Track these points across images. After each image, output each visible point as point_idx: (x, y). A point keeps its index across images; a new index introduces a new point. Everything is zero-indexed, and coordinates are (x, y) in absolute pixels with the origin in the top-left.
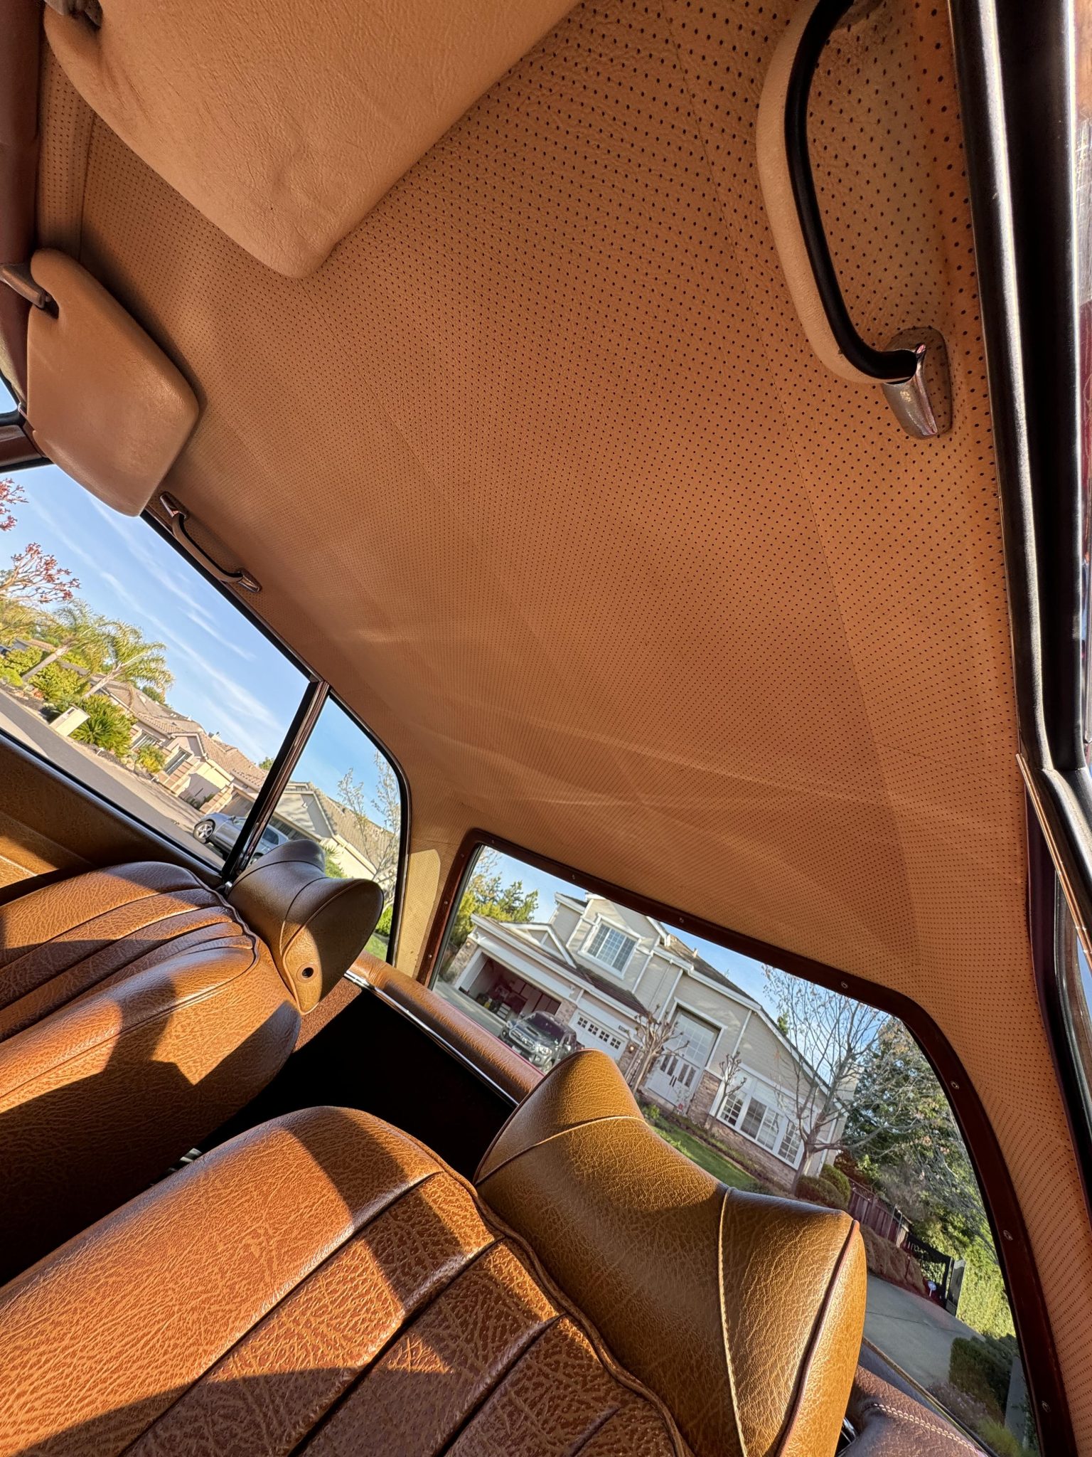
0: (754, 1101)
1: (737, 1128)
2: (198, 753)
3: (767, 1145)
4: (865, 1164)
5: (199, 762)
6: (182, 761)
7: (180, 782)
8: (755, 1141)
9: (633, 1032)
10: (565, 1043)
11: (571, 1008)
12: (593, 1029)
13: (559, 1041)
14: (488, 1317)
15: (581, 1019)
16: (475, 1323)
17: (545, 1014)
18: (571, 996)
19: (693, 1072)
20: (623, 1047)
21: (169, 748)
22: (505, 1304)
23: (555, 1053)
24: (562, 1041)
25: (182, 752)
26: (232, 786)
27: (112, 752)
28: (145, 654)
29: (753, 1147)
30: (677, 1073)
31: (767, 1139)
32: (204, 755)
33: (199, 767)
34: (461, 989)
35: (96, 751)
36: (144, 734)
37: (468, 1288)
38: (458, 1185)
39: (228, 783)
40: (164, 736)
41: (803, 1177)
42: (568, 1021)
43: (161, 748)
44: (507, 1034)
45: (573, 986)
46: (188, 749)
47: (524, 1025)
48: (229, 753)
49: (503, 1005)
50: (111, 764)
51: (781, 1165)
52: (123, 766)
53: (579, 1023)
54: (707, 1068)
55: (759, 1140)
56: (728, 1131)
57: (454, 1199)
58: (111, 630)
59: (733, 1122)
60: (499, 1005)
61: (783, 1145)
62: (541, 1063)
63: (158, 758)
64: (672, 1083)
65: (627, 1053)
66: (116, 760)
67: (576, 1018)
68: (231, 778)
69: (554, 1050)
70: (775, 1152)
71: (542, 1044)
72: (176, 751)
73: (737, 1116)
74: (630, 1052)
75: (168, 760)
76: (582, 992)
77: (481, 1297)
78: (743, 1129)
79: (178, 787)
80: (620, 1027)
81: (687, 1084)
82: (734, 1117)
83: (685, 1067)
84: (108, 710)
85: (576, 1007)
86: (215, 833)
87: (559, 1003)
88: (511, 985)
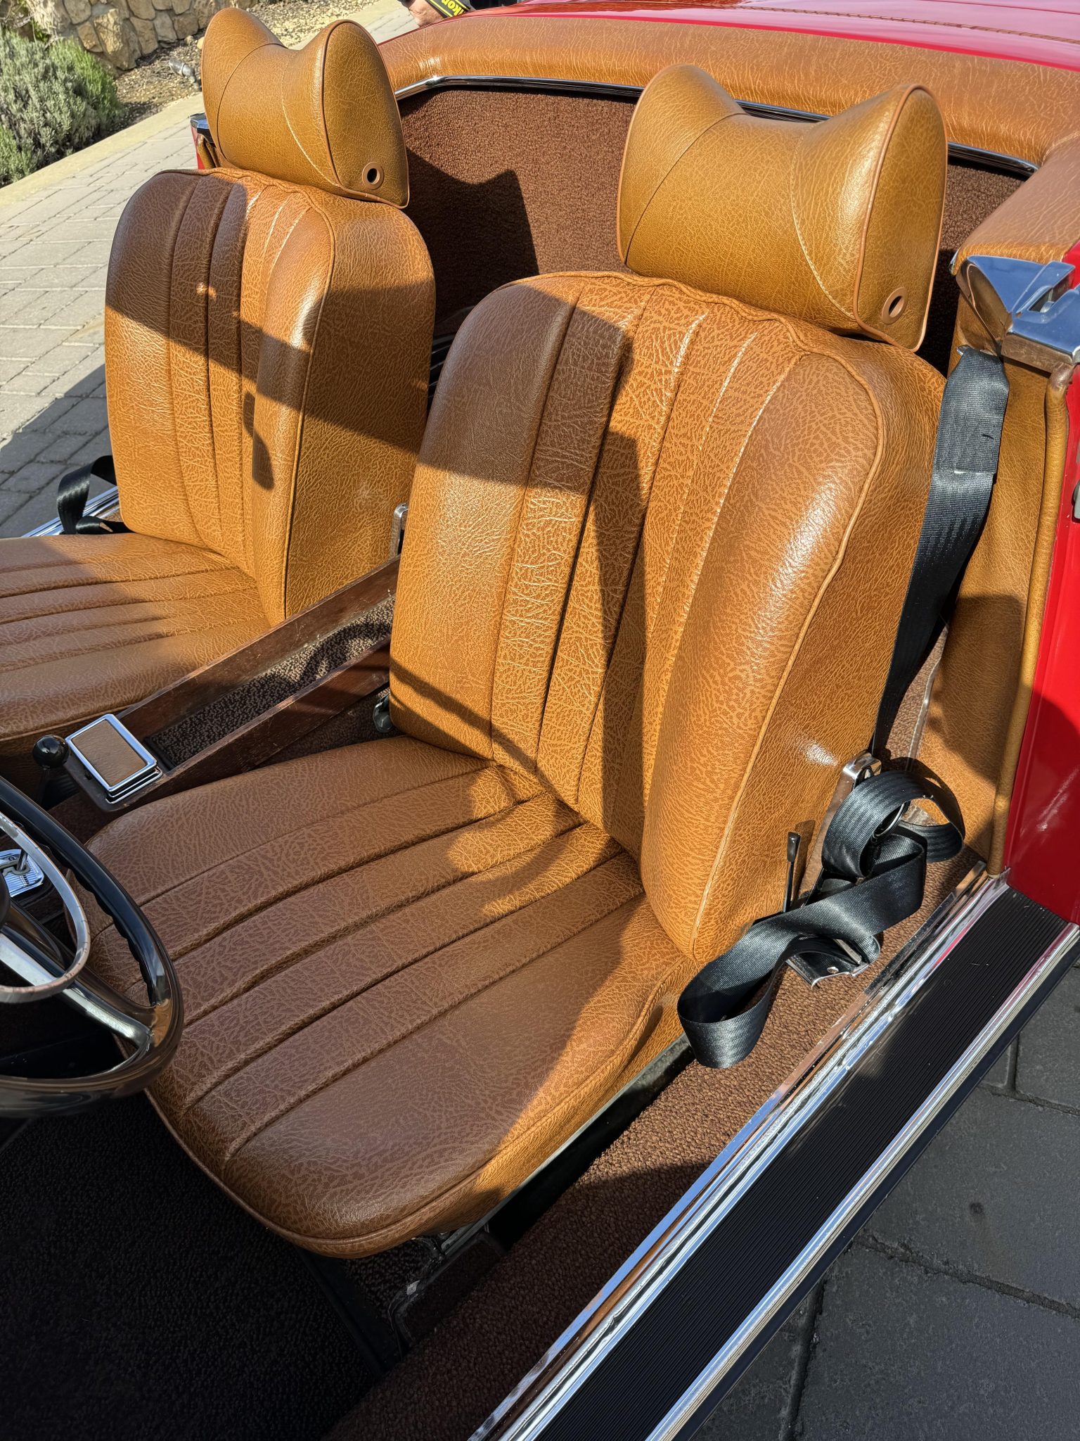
14: (663, 343)
16: (657, 351)
22: (670, 329)
37: (643, 337)
38: (606, 281)
57: (607, 293)
77: (654, 336)
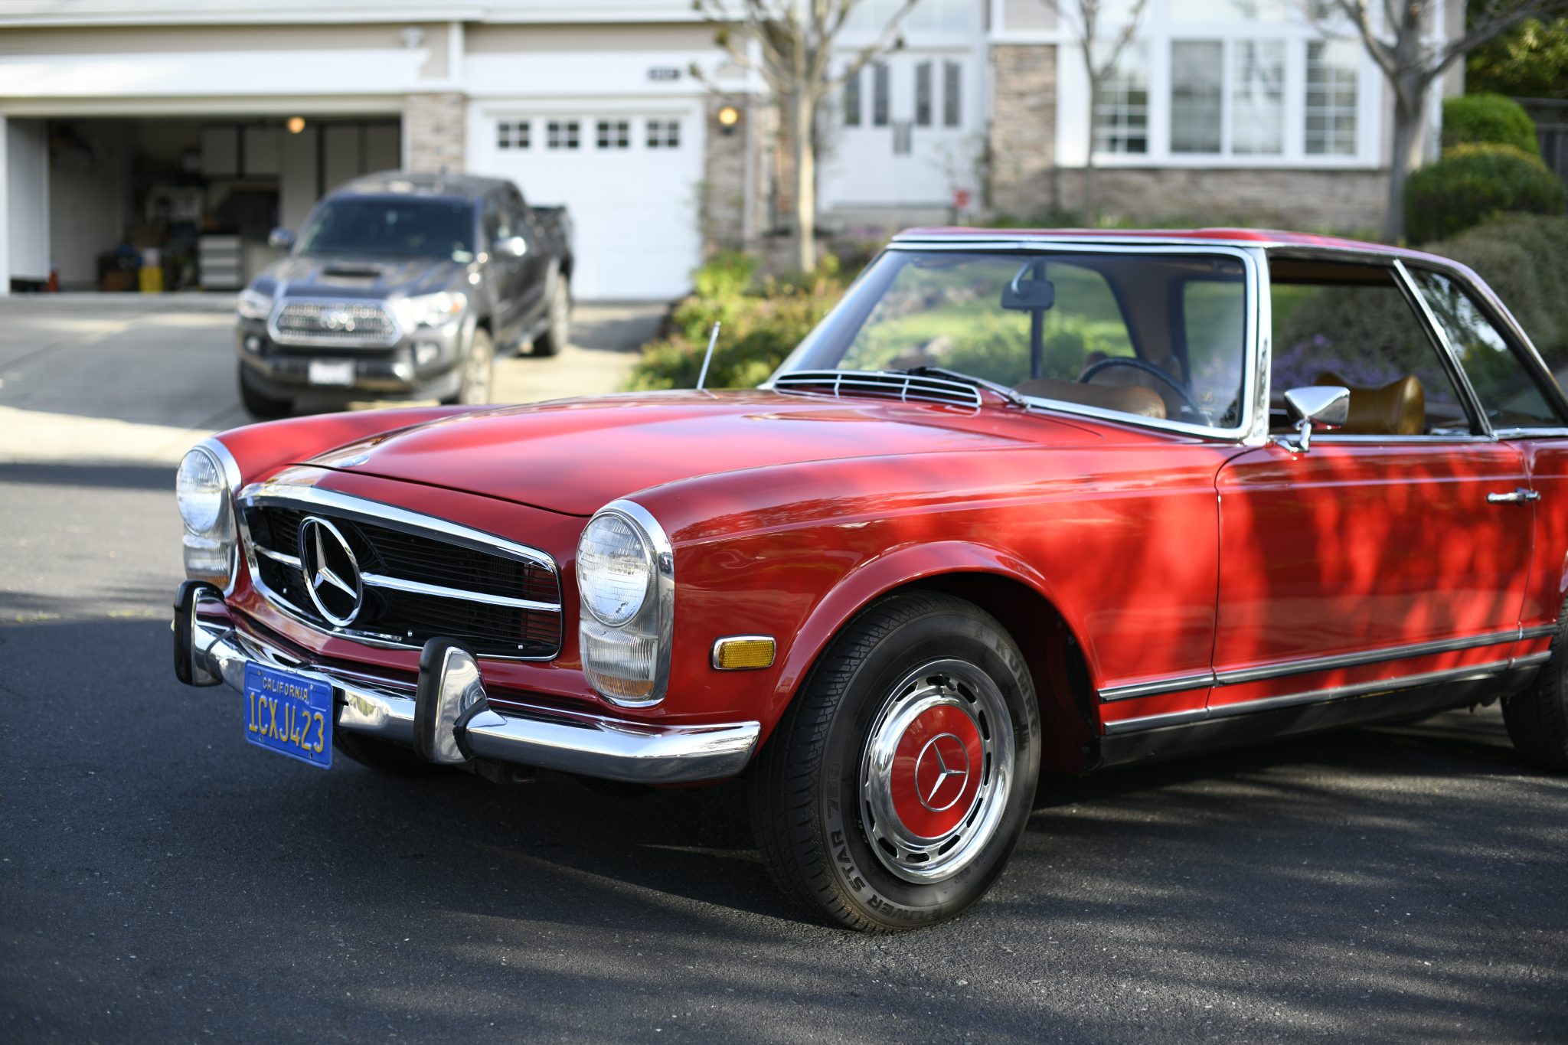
0: (1177, 46)
1: (1159, 153)
3: (1265, 151)
4: (1530, 39)
8: (1226, 159)
9: (710, 59)
10: (492, 237)
11: (447, 113)
12: (563, 134)
13: (469, 247)
15: (504, 128)
17: (367, 187)
18: (425, 70)
19: (953, 74)
20: (693, 132)
23: (477, 295)
24: (480, 239)
29: (1226, 180)
30: (902, 106)
31: (1257, 135)
34: (19, 286)
41: (1415, 179)
42: (460, 158)
44: (265, 341)
45: (413, 35)
47: (308, 270)
49: (208, 244)
51: (1322, 183)
53: (504, 144)
54: (1000, 33)
55: (1237, 150)
56: (1137, 179)
59: (1138, 145)
60: (193, 254)
61: (1312, 123)
62: (449, 355)
64: (903, 145)
65: (722, 143)
67: (482, 134)
69: (466, 287)
70: (1295, 155)
71: (415, 292)
73: (1140, 120)
74: (727, 131)
76: (456, 37)
78: (1177, 147)
80: (654, 74)
81: (952, 118)
82: (1135, 132)
83: (923, 74)
85: (464, 99)
87: (392, 123)
88: (191, 164)
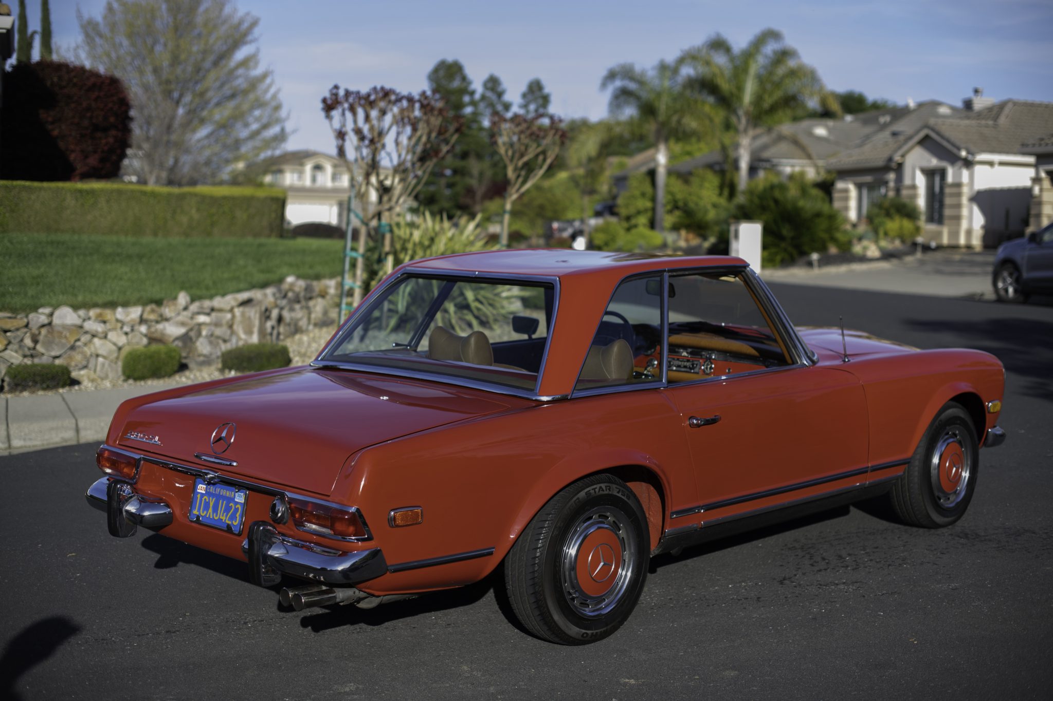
2: (953, 158)
5: (965, 173)
6: (942, 188)
7: (964, 225)
21: (907, 181)
25: (930, 173)
26: (1043, 175)
27: (833, 250)
28: (757, 65)
32: (963, 154)
33: (972, 177)
35: (810, 264)
36: (859, 186)
39: (1031, 172)
40: (886, 168)
43: (898, 190)
46: (934, 162)
48: (1002, 120)
50: (843, 269)
52: (863, 259)
58: (687, 71)
63: (907, 212)
66: (846, 256)
68: (1031, 160)
72: (921, 181)
75: (921, 202)
79: (969, 233)
84: (777, 194)
86: (1025, 275)
